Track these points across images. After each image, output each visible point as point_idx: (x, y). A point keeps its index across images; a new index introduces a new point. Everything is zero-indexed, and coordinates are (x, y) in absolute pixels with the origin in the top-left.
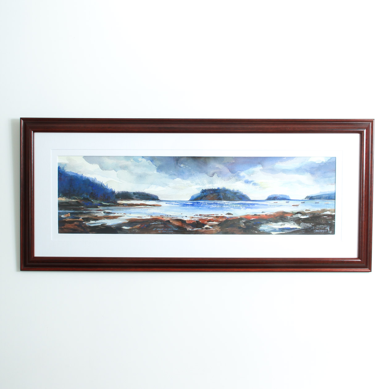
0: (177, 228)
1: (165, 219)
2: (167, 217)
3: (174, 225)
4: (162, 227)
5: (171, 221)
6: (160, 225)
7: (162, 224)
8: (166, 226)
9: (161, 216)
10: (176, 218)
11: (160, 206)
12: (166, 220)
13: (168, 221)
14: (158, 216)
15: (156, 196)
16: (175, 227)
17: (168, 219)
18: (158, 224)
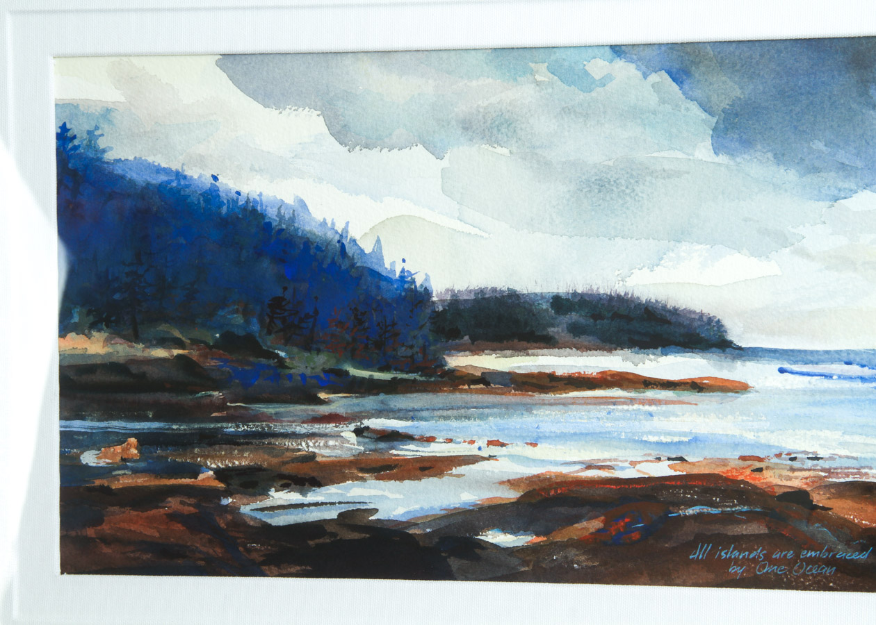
0: (863, 549)
1: (777, 479)
2: (793, 470)
3: (842, 528)
4: (757, 538)
5: (819, 499)
6: (739, 522)
7: (751, 517)
8: (786, 532)
9: (743, 458)
10: (858, 478)
11: (740, 388)
12: (779, 492)
13: (799, 497)
14: (724, 462)
15: (710, 320)
16: (848, 543)
17: (797, 482)
18: (729, 519)
